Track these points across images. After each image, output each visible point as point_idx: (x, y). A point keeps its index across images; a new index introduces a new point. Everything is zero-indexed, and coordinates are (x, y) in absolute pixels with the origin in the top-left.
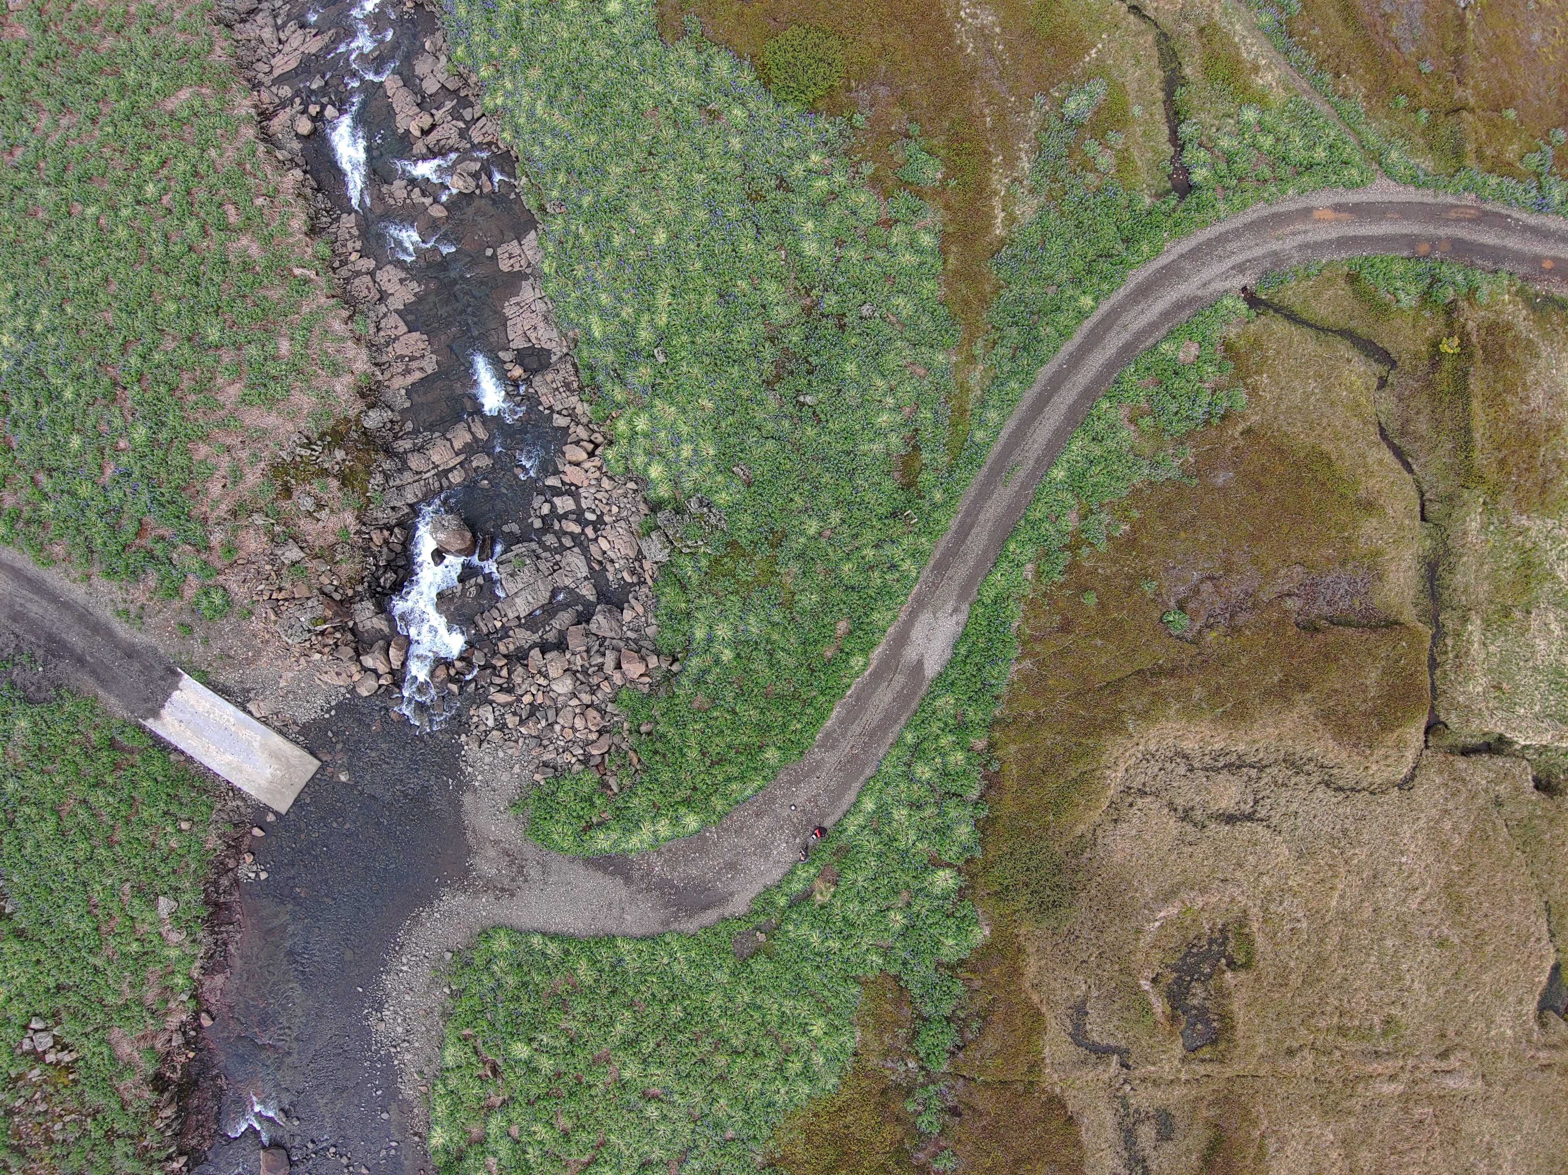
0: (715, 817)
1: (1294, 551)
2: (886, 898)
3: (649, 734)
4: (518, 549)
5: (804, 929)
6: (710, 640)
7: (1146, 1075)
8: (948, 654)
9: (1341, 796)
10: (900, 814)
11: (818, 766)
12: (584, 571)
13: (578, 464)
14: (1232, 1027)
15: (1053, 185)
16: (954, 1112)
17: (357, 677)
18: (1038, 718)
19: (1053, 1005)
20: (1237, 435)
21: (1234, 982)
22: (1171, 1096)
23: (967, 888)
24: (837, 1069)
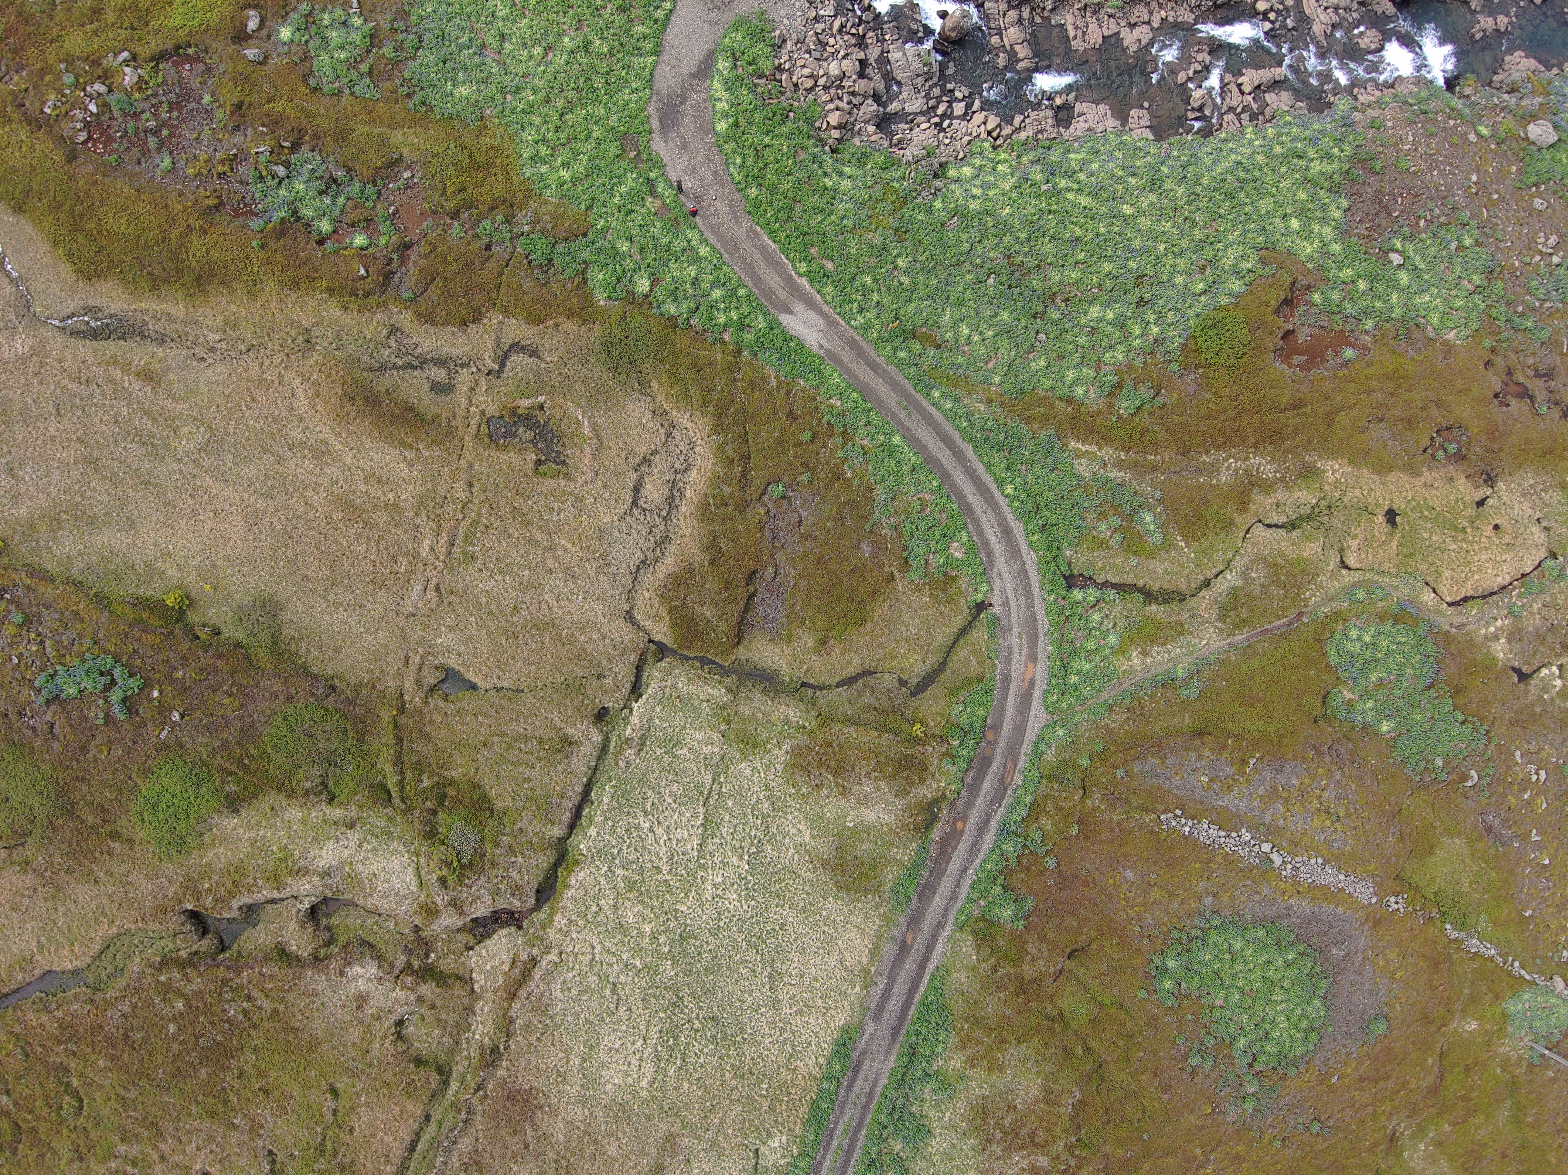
0: (720, 142)
1: (805, 583)
2: (639, 242)
3: (787, 116)
4: (936, 67)
5: (631, 183)
6: (841, 174)
7: (479, 384)
8: (791, 332)
9: (633, 569)
10: (692, 271)
11: (738, 223)
12: (908, 108)
13: (985, 123)
14: (498, 450)
15: (1095, 488)
16: (488, 247)
19: (542, 335)
20: (892, 568)
21: (528, 459)
22: (460, 397)
23: (634, 298)
24: (534, 179)
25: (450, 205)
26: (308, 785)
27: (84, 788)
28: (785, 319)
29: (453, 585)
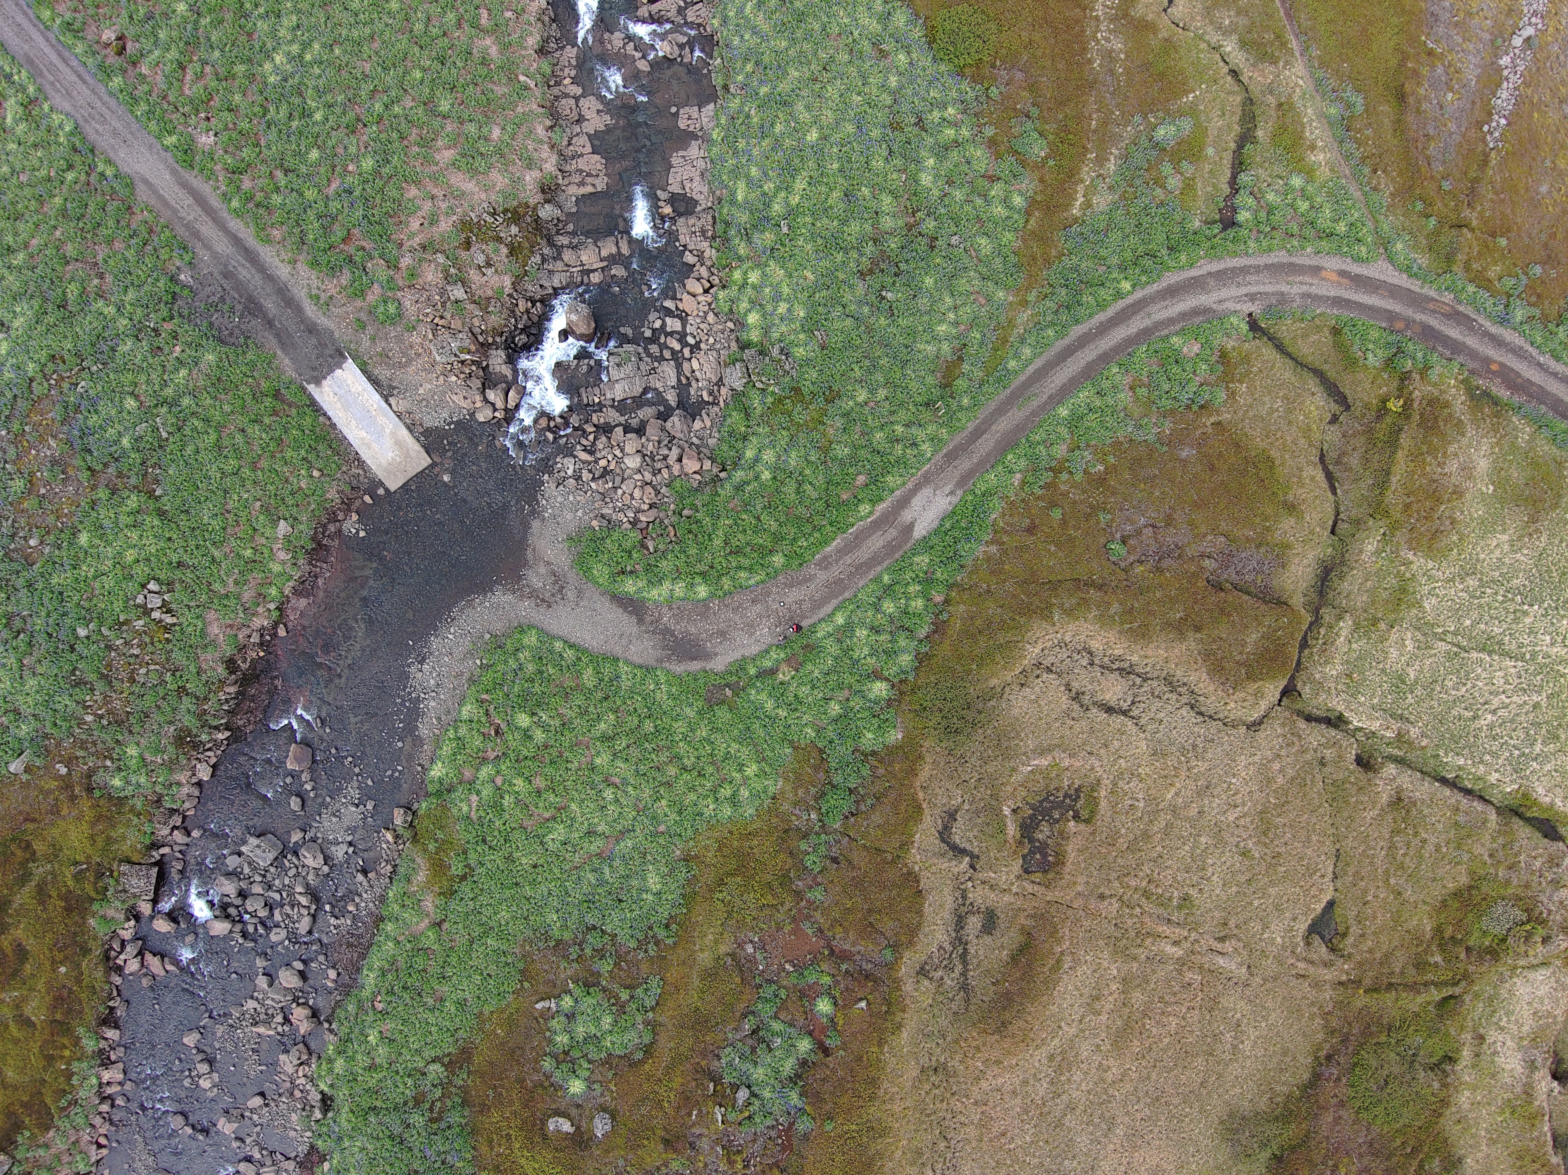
0: (720, 593)
1: (1223, 524)
2: (833, 690)
3: (688, 518)
4: (628, 347)
5: (763, 696)
6: (757, 460)
7: (987, 879)
8: (935, 524)
9: (1200, 719)
10: (862, 633)
11: (811, 578)
12: (673, 381)
14: (1063, 863)
15: (1128, 188)
16: (835, 860)
17: (478, 405)
18: (989, 591)
19: (932, 805)
20: (1208, 423)
21: (1074, 829)
22: (1001, 901)
23: (895, 700)
24: (757, 804)
25: (789, 901)
28: (919, 531)
29: (1215, 922)
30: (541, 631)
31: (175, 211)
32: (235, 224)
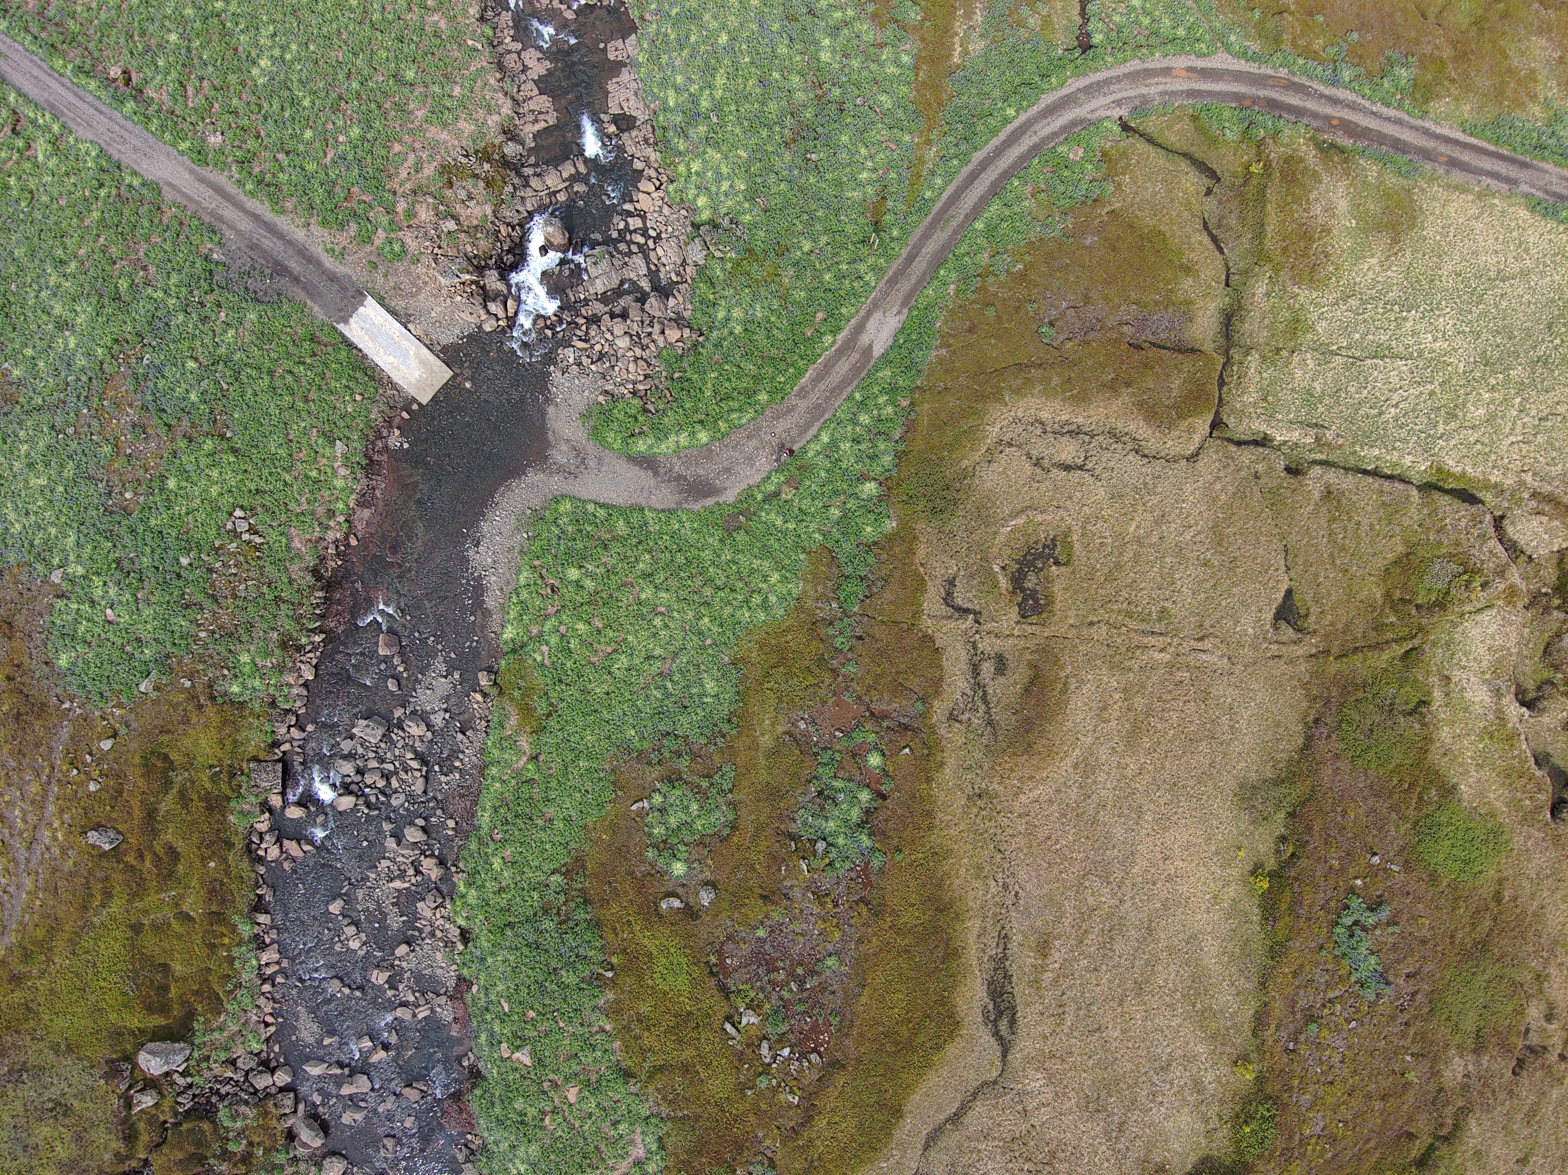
0: (719, 436)
1: (1133, 294)
2: (830, 497)
3: (679, 379)
4: (599, 249)
5: (772, 515)
6: (728, 319)
7: (991, 630)
8: (890, 342)
9: (1145, 461)
10: (845, 446)
11: (794, 407)
12: (643, 271)
13: (649, 194)
14: (1053, 603)
15: (996, 34)
16: (859, 638)
17: (484, 317)
18: (946, 389)
19: (933, 577)
20: (1103, 213)
21: (1057, 573)
22: (1006, 645)
23: (884, 495)
24: (784, 605)
25: (828, 678)
26: (1417, 726)
27: (1459, 935)
28: (878, 351)
29: (1192, 626)
30: (573, 498)
31: (198, 203)
32: (252, 204)
